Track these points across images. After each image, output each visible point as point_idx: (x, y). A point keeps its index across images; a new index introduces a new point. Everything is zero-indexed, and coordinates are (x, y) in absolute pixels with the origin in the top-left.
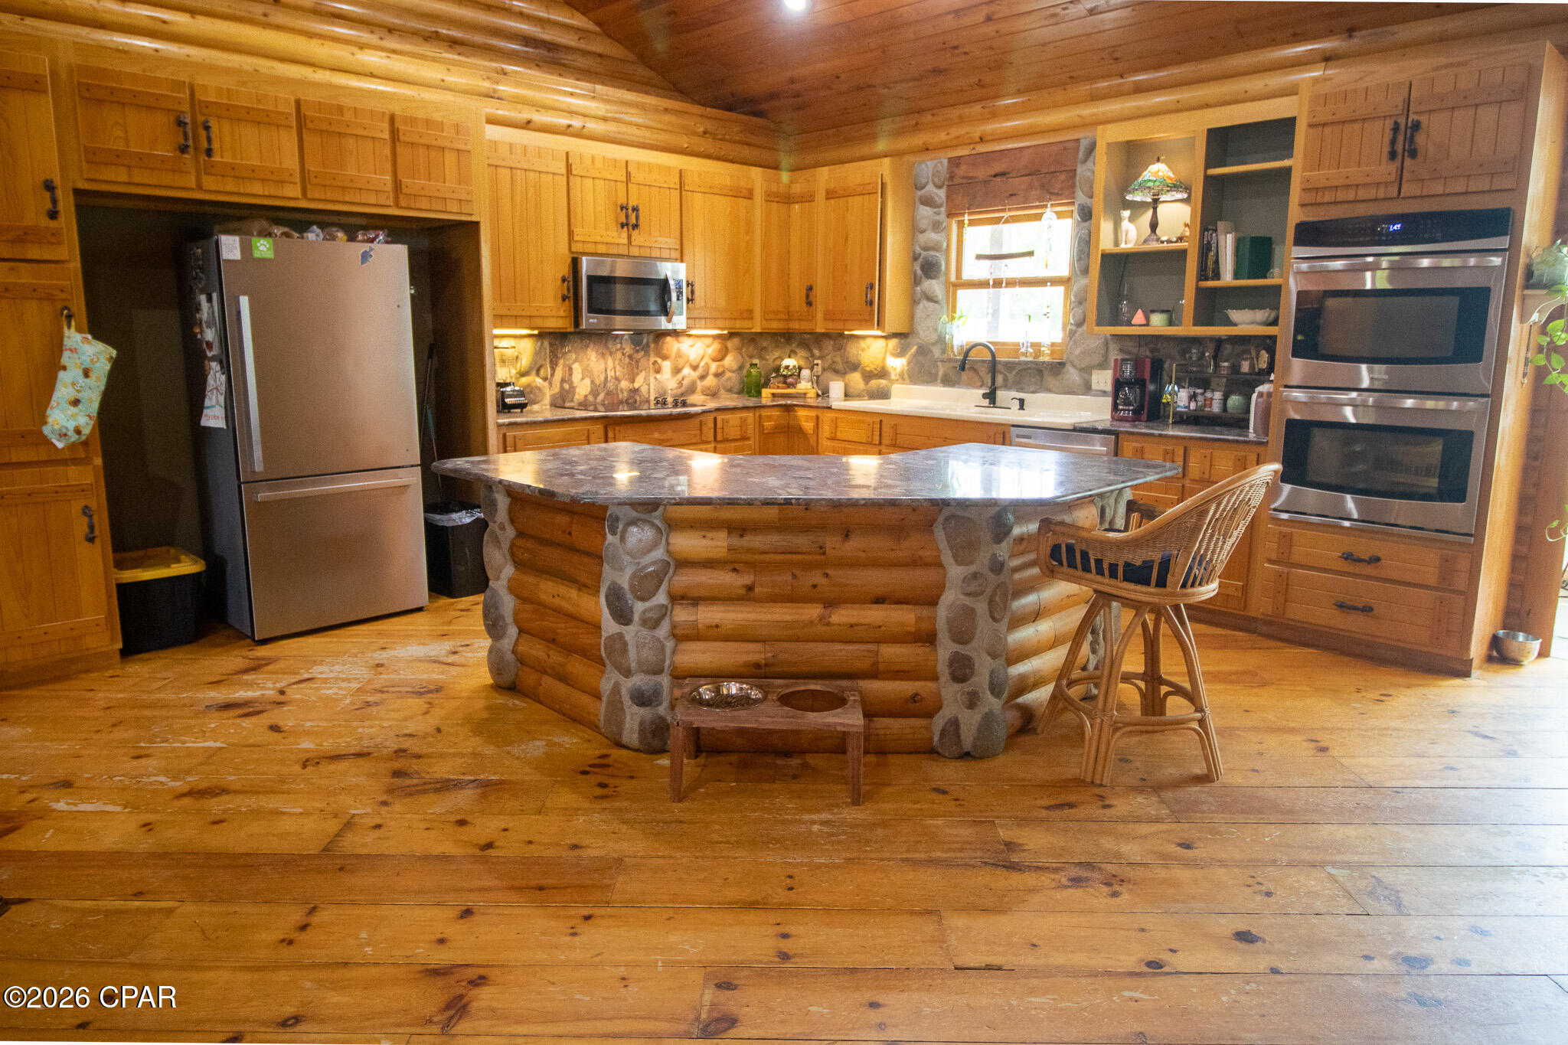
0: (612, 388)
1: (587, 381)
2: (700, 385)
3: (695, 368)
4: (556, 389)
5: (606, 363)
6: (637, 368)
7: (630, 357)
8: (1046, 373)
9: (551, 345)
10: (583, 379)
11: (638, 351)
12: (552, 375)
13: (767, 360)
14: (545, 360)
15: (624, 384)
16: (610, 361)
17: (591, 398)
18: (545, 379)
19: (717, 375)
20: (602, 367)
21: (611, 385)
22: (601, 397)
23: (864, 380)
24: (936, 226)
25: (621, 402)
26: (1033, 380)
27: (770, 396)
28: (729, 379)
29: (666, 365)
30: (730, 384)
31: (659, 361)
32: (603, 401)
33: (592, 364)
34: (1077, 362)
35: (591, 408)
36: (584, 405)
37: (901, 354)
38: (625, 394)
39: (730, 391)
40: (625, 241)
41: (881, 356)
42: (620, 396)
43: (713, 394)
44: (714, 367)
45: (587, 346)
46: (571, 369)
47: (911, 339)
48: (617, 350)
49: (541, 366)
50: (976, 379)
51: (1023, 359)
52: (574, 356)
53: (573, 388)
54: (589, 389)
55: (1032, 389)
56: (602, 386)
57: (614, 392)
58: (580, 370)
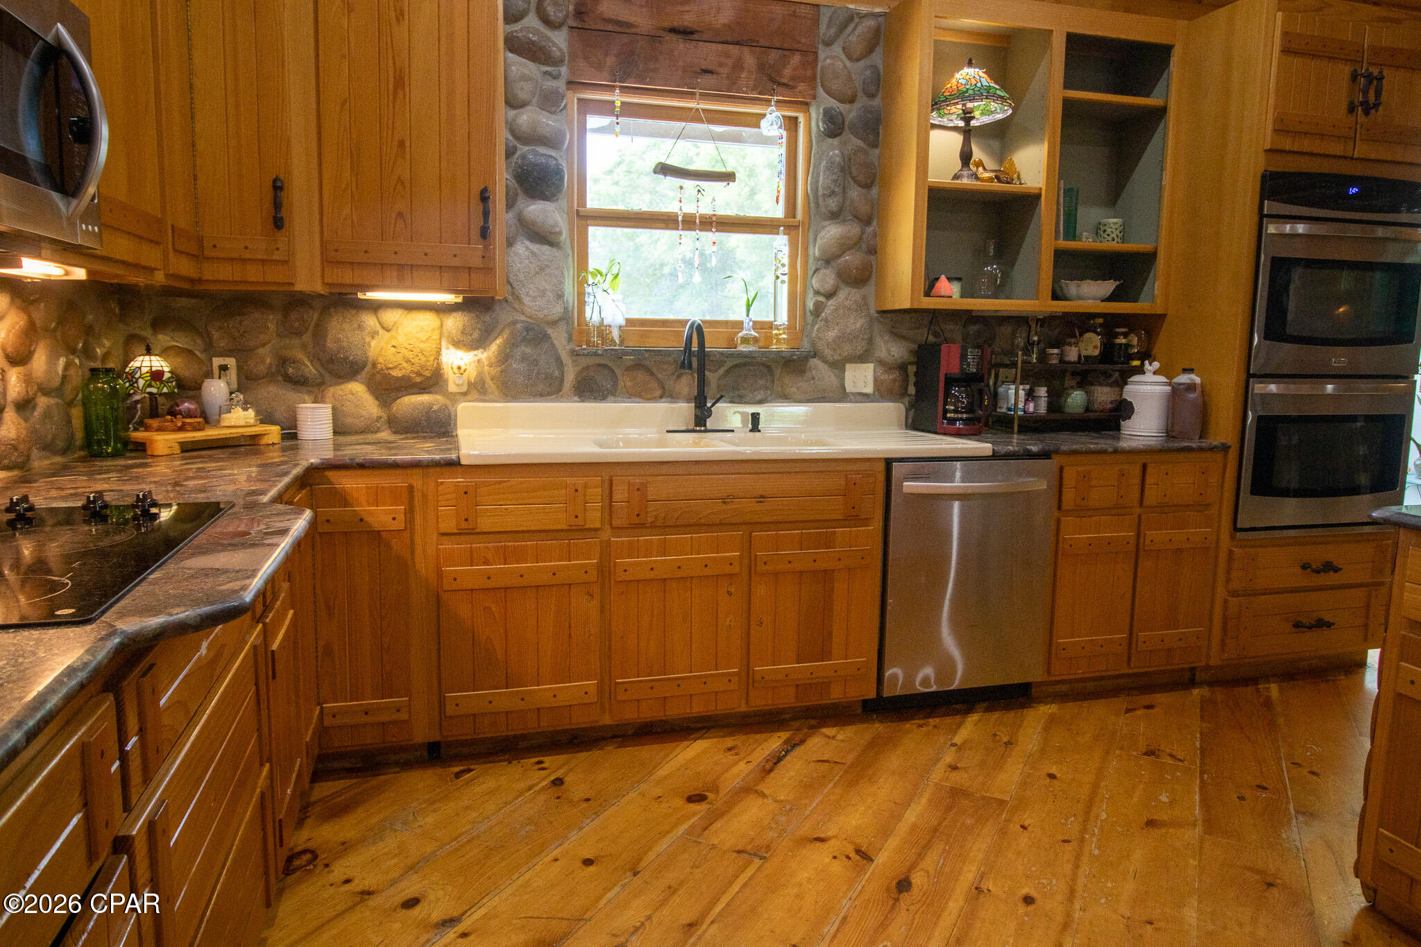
8: (778, 372)
23: (377, 398)
24: (551, 102)
26: (761, 382)
27: (178, 450)
34: (828, 352)
37: (477, 344)
41: (429, 346)
43: (23, 463)
47: (505, 316)
50: (654, 385)
51: (742, 348)
55: (759, 398)
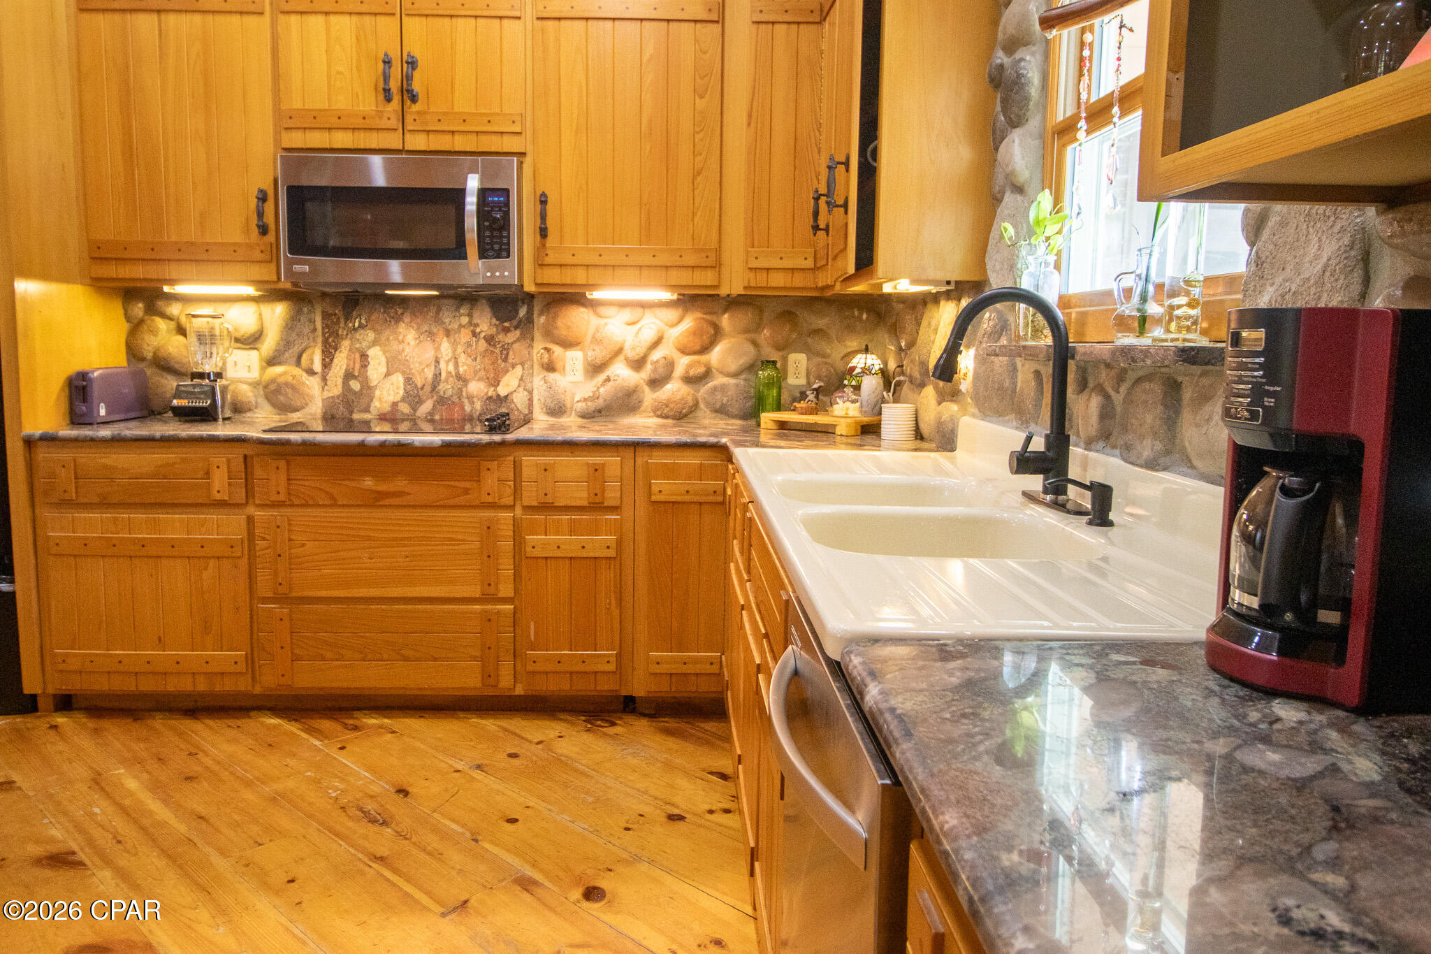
0: (449, 393)
1: (398, 379)
2: (650, 397)
3: (638, 364)
4: (335, 388)
5: (438, 349)
6: (505, 360)
7: (490, 340)
9: (326, 316)
10: (388, 374)
11: (506, 330)
12: (326, 365)
13: (825, 356)
14: (314, 340)
15: (476, 387)
16: (445, 347)
17: (405, 408)
18: (311, 372)
19: (689, 380)
20: (429, 354)
21: (446, 388)
22: (426, 407)
23: (936, 402)
25: (470, 419)
27: (774, 426)
28: (723, 388)
29: (574, 359)
30: (720, 399)
31: (557, 350)
32: (431, 413)
33: (408, 350)
35: (404, 426)
36: (391, 418)
38: (478, 406)
39: (721, 411)
40: (394, 122)
42: (468, 408)
43: (682, 415)
44: (683, 363)
45: (398, 319)
46: (364, 356)
48: (461, 326)
49: (303, 351)
52: (371, 335)
53: (367, 389)
54: (402, 392)
56: (428, 388)
57: (455, 399)
58: (383, 360)
